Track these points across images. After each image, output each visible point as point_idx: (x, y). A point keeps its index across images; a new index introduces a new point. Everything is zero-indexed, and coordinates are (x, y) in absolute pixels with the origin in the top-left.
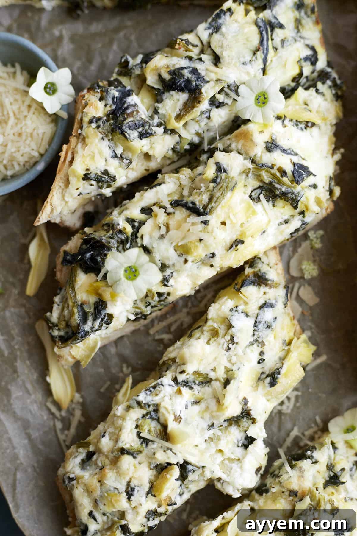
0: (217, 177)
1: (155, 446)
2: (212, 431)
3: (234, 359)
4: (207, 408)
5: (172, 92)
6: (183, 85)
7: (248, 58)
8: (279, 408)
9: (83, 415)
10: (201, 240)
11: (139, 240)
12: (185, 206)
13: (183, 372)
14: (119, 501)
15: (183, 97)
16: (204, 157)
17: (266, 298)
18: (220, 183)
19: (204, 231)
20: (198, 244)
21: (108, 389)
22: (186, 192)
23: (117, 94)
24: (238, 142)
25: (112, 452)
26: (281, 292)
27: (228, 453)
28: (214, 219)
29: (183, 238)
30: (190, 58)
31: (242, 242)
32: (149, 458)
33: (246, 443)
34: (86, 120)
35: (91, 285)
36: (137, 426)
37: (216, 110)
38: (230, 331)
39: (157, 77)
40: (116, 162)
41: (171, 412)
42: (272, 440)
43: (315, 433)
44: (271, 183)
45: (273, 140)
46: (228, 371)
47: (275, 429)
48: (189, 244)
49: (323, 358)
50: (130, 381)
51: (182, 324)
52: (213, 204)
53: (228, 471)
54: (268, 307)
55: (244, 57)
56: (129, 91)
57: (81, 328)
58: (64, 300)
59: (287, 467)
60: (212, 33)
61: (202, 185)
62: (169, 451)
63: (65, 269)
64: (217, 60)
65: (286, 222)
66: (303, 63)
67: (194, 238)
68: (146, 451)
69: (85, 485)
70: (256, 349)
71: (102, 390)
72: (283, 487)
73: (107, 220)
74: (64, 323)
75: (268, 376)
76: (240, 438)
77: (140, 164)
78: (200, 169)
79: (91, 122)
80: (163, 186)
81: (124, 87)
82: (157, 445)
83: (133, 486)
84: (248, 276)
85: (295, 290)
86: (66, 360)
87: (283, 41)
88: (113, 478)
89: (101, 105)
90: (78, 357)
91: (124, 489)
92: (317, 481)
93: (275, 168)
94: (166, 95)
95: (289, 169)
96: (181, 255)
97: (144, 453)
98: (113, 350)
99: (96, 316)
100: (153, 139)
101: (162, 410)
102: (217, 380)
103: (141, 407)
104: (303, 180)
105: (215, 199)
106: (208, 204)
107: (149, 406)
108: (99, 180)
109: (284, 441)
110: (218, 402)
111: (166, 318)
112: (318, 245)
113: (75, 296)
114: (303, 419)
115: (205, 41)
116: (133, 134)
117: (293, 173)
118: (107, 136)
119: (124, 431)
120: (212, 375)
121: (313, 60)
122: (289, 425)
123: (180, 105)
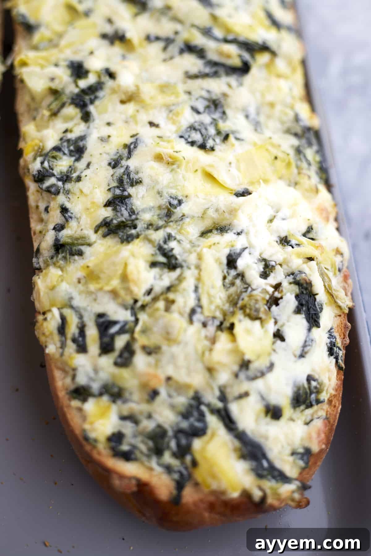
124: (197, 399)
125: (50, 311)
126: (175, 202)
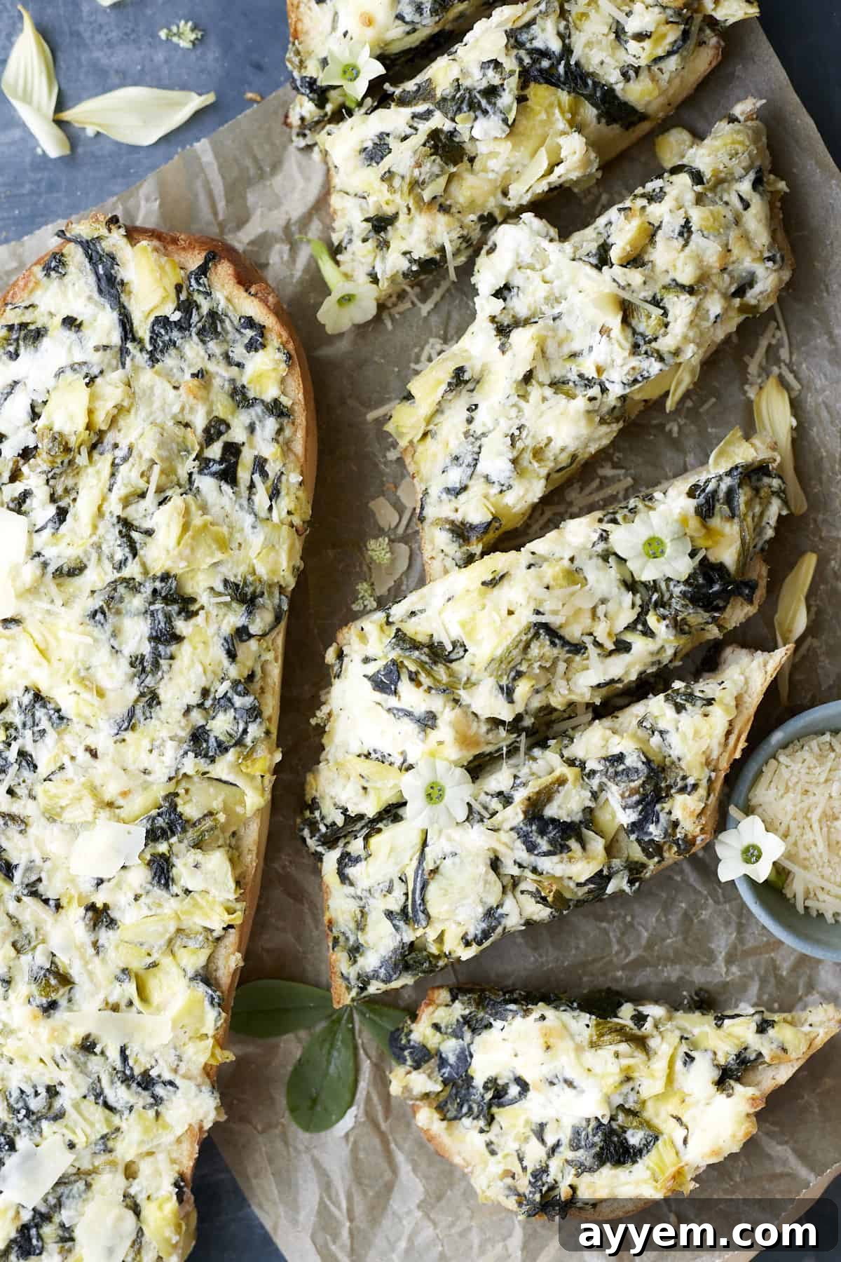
0: (514, 679)
1: (642, 295)
2: (556, 311)
3: (513, 413)
4: (560, 345)
5: (569, 820)
6: (551, 827)
7: (448, 862)
8: (445, 347)
9: (746, 366)
10: (548, 588)
11: (638, 602)
12: (565, 643)
13: (592, 399)
14: (703, 219)
15: (550, 811)
16: (528, 722)
17: (455, 504)
18: (511, 670)
19: (541, 602)
20: (552, 583)
21: (704, 402)
22: (562, 666)
23: (652, 828)
24: (476, 733)
25: (706, 291)
26: (431, 512)
27: (536, 277)
28: (525, 617)
29: (573, 594)
30: (535, 870)
31: (484, 583)
32: (651, 278)
33: (506, 292)
34: (702, 791)
35: (716, 543)
36: (666, 325)
37: (503, 789)
38: (515, 454)
39: (588, 847)
40: (662, 725)
41: (614, 341)
42: (462, 300)
43: (395, 305)
44: (435, 663)
45: (424, 731)
46: (524, 397)
47: (456, 316)
48: (564, 583)
49: (372, 416)
50: (670, 404)
51: (582, 489)
52: (524, 638)
53: (538, 252)
54: (454, 489)
55: (454, 864)
56: (633, 832)
57: (737, 481)
58: (758, 529)
59: (449, 249)
60: (498, 907)
61: (537, 671)
62: (623, 283)
63: (754, 576)
64: (495, 864)
65: (413, 613)
66: (363, 853)
67: (557, 592)
68: (656, 289)
69: (751, 248)
70: (477, 427)
71: (713, 400)
72: (459, 220)
73: (684, 639)
74: (762, 494)
75: (466, 382)
76: (515, 299)
77: (626, 725)
78: (536, 703)
79: (695, 787)
80: (595, 683)
81: (639, 841)
82: (639, 295)
83: (680, 239)
84: (479, 540)
85: (404, 522)
86: (763, 443)
87: (390, 891)
88: (709, 253)
89: (678, 814)
90: (746, 445)
91: (693, 236)
92: (406, 225)
93: (425, 687)
94: (577, 817)
95: (405, 686)
96: (579, 570)
97: (660, 285)
98: (690, 459)
99: (713, 497)
100: (604, 754)
101: (628, 346)
102: (542, 385)
103: (658, 351)
104: (386, 666)
105: (522, 645)
106: (531, 640)
107: (646, 353)
108: (690, 697)
109: (443, 297)
110: (543, 352)
111: (604, 500)
112: (363, 587)
113: (742, 530)
114: (411, 326)
115: (510, 895)
116: (632, 761)
117: (399, 678)
118: (673, 763)
119: (687, 320)
120: (548, 392)
121: (346, 860)
122: (434, 320)
123: (558, 800)
124: (153, 360)
125: (282, 523)
126: (99, 617)
